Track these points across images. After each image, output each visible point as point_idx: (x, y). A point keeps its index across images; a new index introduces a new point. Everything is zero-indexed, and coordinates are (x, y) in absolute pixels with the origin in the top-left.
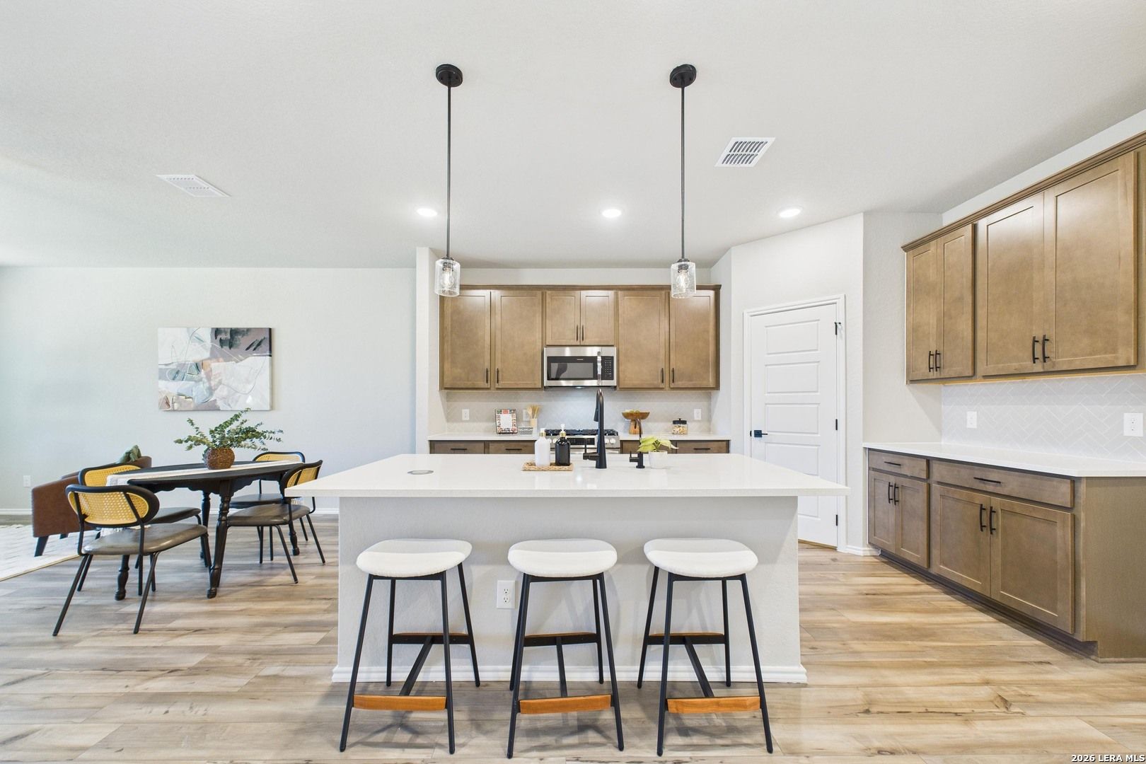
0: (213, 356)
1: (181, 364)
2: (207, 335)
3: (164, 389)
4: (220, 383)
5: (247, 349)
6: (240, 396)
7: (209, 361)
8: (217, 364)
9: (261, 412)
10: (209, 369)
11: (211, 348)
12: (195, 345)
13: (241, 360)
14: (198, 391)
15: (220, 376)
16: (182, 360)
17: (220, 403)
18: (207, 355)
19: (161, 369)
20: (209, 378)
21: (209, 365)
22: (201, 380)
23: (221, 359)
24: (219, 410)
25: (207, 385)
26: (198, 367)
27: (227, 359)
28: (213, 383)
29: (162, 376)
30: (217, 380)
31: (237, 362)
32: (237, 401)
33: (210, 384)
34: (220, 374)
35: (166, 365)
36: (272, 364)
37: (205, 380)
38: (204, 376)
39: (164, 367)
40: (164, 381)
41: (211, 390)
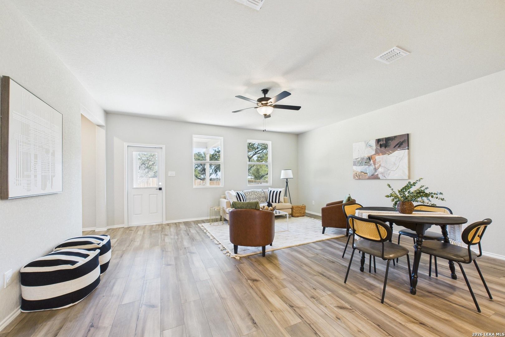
0: (377, 153)
1: (362, 158)
2: (373, 143)
3: (355, 170)
4: (380, 166)
5: (394, 147)
6: (390, 172)
7: (375, 156)
8: (378, 156)
9: (403, 180)
10: (374, 160)
11: (376, 149)
12: (368, 149)
13: (391, 153)
14: (369, 170)
15: (380, 162)
16: (362, 156)
17: (380, 176)
18: (374, 153)
19: (354, 161)
20: (375, 164)
21: (375, 157)
22: (371, 165)
23: (381, 154)
24: (380, 179)
25: (374, 167)
26: (370, 158)
27: (384, 153)
28: (377, 166)
29: (355, 164)
30: (378, 165)
31: (389, 154)
32: (389, 174)
33: (375, 167)
34: (380, 161)
35: (356, 159)
36: (409, 154)
37: (373, 165)
38: (372, 163)
39: (355, 160)
40: (355, 166)
41: (376, 170)
